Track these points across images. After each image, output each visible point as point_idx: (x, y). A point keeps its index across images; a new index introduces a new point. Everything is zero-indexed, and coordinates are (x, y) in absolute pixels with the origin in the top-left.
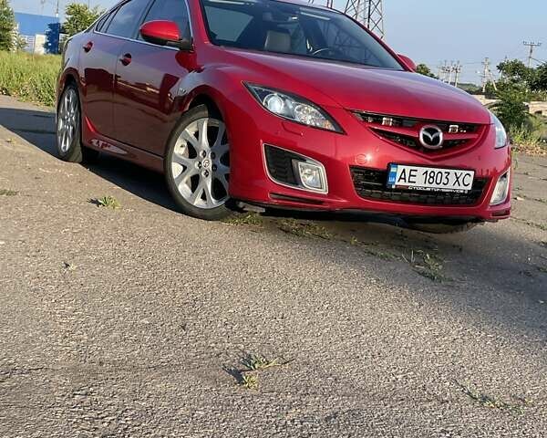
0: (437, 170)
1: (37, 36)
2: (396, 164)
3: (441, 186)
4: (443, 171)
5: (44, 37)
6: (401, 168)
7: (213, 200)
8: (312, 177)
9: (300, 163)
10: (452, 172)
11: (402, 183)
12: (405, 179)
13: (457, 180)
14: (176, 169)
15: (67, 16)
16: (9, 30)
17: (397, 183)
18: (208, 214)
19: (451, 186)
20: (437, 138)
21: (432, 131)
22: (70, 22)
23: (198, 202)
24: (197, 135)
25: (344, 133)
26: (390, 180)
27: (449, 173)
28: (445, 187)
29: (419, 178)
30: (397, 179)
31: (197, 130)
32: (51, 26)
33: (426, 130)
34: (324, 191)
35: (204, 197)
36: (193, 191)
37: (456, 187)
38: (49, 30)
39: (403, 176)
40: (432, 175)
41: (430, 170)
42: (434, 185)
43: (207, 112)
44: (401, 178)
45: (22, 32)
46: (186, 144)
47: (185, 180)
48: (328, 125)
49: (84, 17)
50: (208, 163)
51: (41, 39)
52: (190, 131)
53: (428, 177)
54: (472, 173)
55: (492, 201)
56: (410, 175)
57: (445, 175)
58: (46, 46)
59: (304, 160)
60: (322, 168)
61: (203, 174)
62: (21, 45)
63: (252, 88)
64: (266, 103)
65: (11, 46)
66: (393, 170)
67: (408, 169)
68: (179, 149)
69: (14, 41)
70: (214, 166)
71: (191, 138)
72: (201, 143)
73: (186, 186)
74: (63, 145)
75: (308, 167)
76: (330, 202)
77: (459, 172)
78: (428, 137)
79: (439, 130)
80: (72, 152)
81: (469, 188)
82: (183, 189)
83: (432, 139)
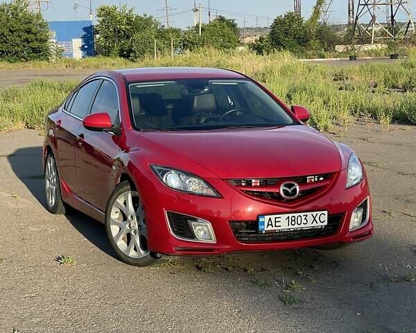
0: (296, 215)
1: (74, 40)
2: (263, 215)
3: (302, 225)
4: (302, 214)
5: (80, 40)
6: (267, 218)
7: (142, 252)
8: (203, 231)
9: (193, 223)
10: (309, 214)
11: (270, 228)
12: (272, 225)
13: (315, 219)
14: (114, 230)
15: (98, 18)
16: (46, 41)
17: (266, 229)
18: (139, 262)
19: (309, 225)
20: (295, 190)
21: (289, 186)
22: (101, 23)
23: (132, 253)
24: (125, 203)
25: (222, 197)
26: (260, 227)
27: (307, 216)
28: (305, 226)
29: (283, 222)
30: (266, 225)
31: (125, 200)
32: (85, 29)
33: (285, 186)
34: (213, 241)
35: (135, 249)
36: (128, 245)
37: (315, 224)
38: (85, 33)
39: (270, 223)
40: (293, 219)
41: (291, 215)
42: (296, 226)
43: (129, 187)
44: (268, 225)
45: (59, 39)
46: (119, 211)
47: (122, 237)
48: (211, 192)
49: (114, 17)
50: (135, 224)
51: (78, 43)
52: (120, 201)
53: (290, 221)
54: (326, 212)
55: (351, 227)
56: (276, 222)
57: (303, 218)
58: (83, 48)
59: (196, 220)
60: (209, 225)
61: (132, 233)
62: (60, 53)
63: (155, 168)
64: (166, 179)
65: (51, 55)
66: (261, 220)
67: (273, 217)
68: (115, 215)
69: (52, 49)
70: (139, 226)
71: (121, 206)
72: (128, 209)
73: (122, 241)
74: (50, 201)
75: (199, 225)
76: (218, 249)
77: (314, 213)
78: (287, 191)
79: (296, 184)
80: (57, 207)
81: (326, 223)
82: (121, 244)
83: (290, 191)
